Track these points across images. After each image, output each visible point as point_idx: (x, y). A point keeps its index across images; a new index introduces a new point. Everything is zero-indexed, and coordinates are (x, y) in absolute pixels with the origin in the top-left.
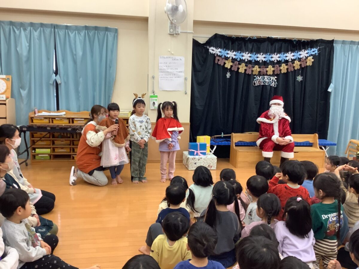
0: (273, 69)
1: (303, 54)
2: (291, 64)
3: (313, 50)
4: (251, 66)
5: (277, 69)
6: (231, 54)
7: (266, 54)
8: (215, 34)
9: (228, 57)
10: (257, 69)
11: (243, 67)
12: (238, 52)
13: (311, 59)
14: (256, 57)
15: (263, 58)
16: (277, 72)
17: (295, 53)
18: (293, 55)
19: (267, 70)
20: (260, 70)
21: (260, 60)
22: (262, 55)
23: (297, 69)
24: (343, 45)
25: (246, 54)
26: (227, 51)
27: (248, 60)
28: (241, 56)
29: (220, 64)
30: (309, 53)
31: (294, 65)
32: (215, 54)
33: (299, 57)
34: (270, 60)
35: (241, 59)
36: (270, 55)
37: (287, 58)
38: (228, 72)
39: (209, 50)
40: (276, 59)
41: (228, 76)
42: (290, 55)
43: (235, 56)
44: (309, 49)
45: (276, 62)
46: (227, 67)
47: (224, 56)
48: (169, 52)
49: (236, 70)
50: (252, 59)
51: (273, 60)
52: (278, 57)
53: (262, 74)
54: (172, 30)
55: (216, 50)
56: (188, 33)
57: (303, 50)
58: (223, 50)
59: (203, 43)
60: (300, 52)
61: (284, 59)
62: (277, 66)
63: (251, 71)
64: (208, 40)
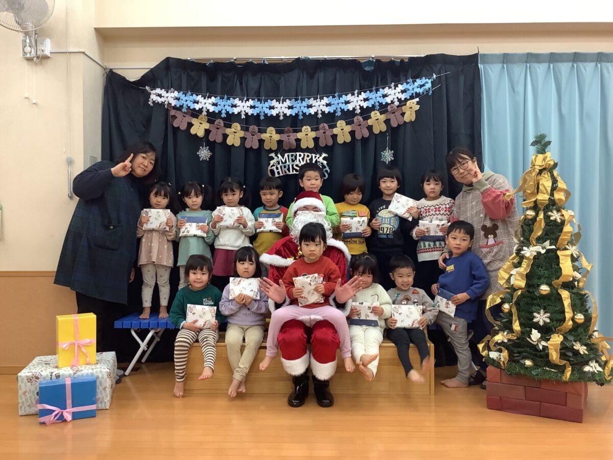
0: (313, 134)
1: (393, 94)
2: (362, 120)
3: (419, 82)
4: (257, 130)
5: (324, 133)
6: (205, 103)
7: (294, 100)
8: (165, 58)
9: (197, 109)
10: (272, 137)
11: (236, 133)
12: (222, 98)
13: (413, 105)
14: (267, 108)
15: (287, 109)
16: (326, 141)
17: (370, 93)
18: (365, 97)
19: (299, 138)
20: (281, 137)
21: (278, 113)
22: (284, 101)
23: (380, 131)
24: (505, 66)
25: (241, 101)
26: (194, 95)
27: (246, 114)
28: (229, 106)
29: (179, 127)
30: (409, 90)
31: (370, 122)
32: (164, 103)
33: (382, 103)
34: (304, 112)
35: (230, 113)
36: (302, 100)
37: (350, 107)
38: (203, 147)
39: (151, 96)
40: (321, 110)
41: (203, 155)
42: (356, 98)
43: (214, 107)
44: (408, 81)
45: (320, 116)
46: (196, 134)
47: (187, 107)
48: (27, 100)
49: (219, 139)
50: (259, 112)
51: (312, 111)
52: (325, 104)
53: (286, 147)
54: (28, 49)
55: (167, 95)
56: (69, 53)
57: (393, 84)
58: (186, 94)
59: (134, 80)
60: (385, 89)
61: (340, 108)
62: (324, 127)
63: (259, 140)
64: (148, 72)
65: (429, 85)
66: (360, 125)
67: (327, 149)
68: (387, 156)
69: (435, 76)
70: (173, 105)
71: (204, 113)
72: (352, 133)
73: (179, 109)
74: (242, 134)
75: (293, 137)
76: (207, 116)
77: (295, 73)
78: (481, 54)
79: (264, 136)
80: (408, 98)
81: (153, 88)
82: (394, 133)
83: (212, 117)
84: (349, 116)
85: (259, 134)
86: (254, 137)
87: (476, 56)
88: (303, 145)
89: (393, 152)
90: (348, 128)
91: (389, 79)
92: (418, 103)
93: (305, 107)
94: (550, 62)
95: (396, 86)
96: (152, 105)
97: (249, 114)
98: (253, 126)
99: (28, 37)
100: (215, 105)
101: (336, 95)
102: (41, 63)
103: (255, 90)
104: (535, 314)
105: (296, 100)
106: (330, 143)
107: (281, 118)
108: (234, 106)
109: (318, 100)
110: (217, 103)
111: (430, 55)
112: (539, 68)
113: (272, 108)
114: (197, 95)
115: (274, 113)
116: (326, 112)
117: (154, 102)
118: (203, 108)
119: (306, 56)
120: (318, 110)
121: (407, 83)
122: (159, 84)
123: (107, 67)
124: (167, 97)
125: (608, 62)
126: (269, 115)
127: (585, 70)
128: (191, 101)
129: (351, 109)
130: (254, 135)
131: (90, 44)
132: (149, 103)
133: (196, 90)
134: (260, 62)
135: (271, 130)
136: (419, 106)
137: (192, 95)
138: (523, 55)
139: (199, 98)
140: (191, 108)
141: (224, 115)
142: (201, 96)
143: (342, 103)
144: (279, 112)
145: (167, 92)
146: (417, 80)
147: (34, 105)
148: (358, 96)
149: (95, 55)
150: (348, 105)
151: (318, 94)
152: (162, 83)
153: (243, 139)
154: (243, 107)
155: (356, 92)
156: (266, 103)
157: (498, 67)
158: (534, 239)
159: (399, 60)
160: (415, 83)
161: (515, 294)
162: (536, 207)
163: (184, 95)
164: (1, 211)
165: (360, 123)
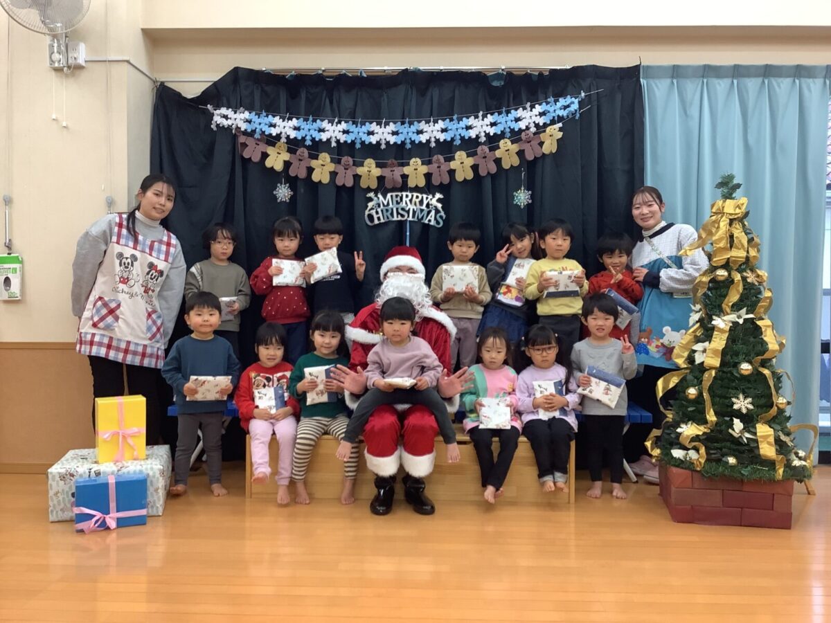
0: (424, 169)
1: (528, 117)
2: (487, 150)
3: (562, 102)
4: (351, 163)
5: (438, 167)
6: (284, 127)
7: (399, 123)
8: (232, 68)
9: (274, 134)
10: (370, 171)
11: (324, 165)
12: (306, 120)
13: (555, 131)
14: (364, 133)
15: (390, 135)
16: (440, 178)
17: (499, 115)
18: (493, 121)
19: (406, 173)
20: (382, 172)
21: (378, 140)
22: (387, 124)
23: (512, 165)
24: (675, 81)
25: (330, 124)
26: (270, 116)
27: (338, 141)
28: (315, 130)
29: (250, 158)
30: (549, 112)
31: (498, 153)
32: (231, 126)
33: (514, 129)
34: (413, 139)
35: (317, 139)
36: (411, 123)
37: (472, 134)
38: (281, 184)
39: (214, 117)
40: (435, 137)
41: (282, 195)
42: (481, 123)
43: (295, 132)
45: (433, 145)
46: (272, 167)
47: (261, 132)
48: (55, 122)
49: (302, 174)
50: (353, 139)
51: (423, 138)
52: (440, 129)
53: (388, 185)
54: (56, 56)
55: (235, 116)
56: (109, 61)
57: (529, 104)
58: (259, 115)
59: (192, 97)
60: (518, 111)
61: (460, 135)
62: (438, 160)
63: (354, 176)
64: (210, 86)
65: (575, 106)
66: (485, 157)
67: (441, 188)
68: (522, 197)
69: (583, 94)
70: (243, 129)
71: (283, 140)
72: (475, 168)
73: (251, 134)
74: (332, 167)
75: (398, 172)
76: (287, 143)
77: (402, 89)
78: (643, 66)
79: (360, 171)
80: (548, 122)
81: (218, 107)
82: (531, 169)
83: (293, 145)
84: (470, 145)
85: (354, 167)
86: (347, 171)
87: (637, 68)
88: (411, 183)
89: (530, 192)
90: (470, 161)
91: (524, 97)
92: (561, 130)
94: (735, 77)
95: (532, 107)
96: (215, 129)
97: (342, 141)
98: (346, 157)
99: (56, 41)
100: (297, 129)
101: (454, 117)
102: (73, 75)
103: (348, 110)
104: (734, 400)
105: (403, 123)
106: (446, 180)
107: (383, 147)
108: (322, 130)
109: (432, 124)
110: (300, 127)
111: (578, 67)
112: (720, 85)
113: (371, 133)
114: (274, 116)
115: (374, 139)
116: (442, 140)
117: (218, 126)
118: (281, 133)
119: (416, 66)
120: (430, 138)
121: (548, 103)
122: (225, 101)
123: (158, 79)
124: (235, 119)
125: (809, 78)
126: (367, 143)
127: (779, 86)
128: (266, 124)
129: (474, 136)
130: (347, 169)
131: (135, 50)
132: (212, 126)
133: (272, 109)
134: (356, 74)
135: (370, 163)
136: (562, 133)
137: (267, 116)
138: (699, 67)
139: (277, 120)
140: (266, 133)
141: (308, 143)
142: (278, 117)
143: (463, 128)
144: (380, 139)
145: (235, 113)
146: (560, 99)
147: (65, 129)
148: (483, 120)
149: (141, 63)
150: (470, 130)
152: (228, 100)
153: (333, 174)
154: (333, 131)
155: (481, 114)
156: (363, 126)
157: (666, 82)
158: (729, 306)
159: (537, 73)
160: (557, 103)
161: (706, 375)
162: (726, 266)
163: (257, 116)
164: (21, 265)
165: (486, 155)
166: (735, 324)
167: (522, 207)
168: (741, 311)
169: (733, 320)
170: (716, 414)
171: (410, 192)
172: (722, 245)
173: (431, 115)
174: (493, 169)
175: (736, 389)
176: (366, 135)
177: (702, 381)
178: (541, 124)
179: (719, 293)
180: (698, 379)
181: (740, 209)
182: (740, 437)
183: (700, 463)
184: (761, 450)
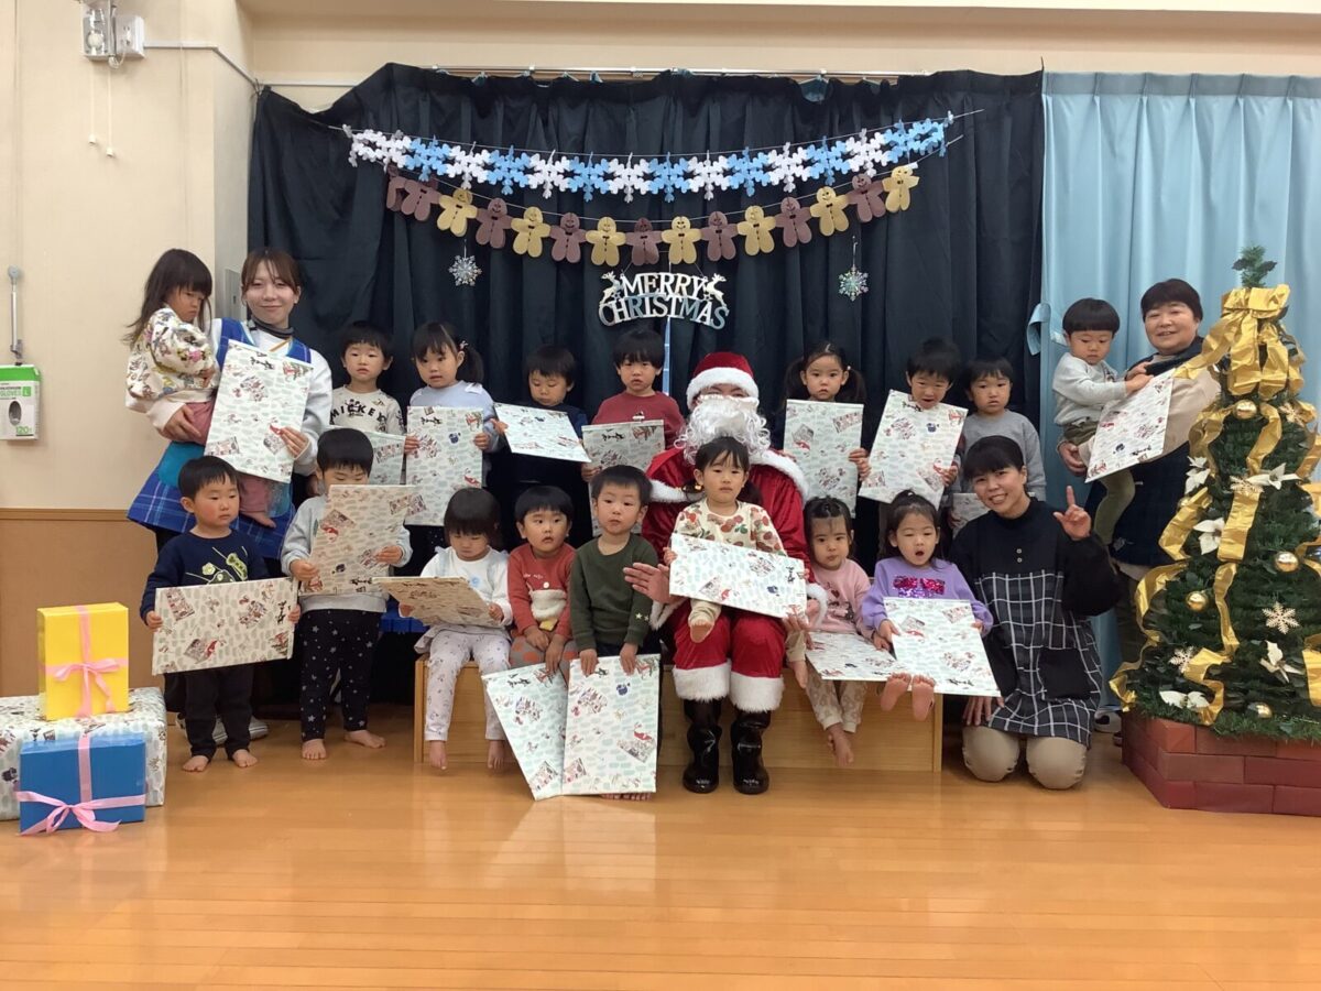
0: (695, 235)
1: (863, 152)
2: (797, 205)
3: (918, 128)
4: (577, 223)
5: (717, 232)
6: (469, 164)
7: (656, 160)
8: (383, 65)
9: (452, 176)
10: (607, 238)
11: (533, 228)
12: (504, 153)
13: (906, 175)
14: (599, 176)
15: (642, 180)
16: (721, 250)
17: (816, 148)
18: (806, 158)
19: (666, 241)
20: (627, 239)
21: (622, 187)
22: (635, 162)
23: (836, 230)
24: (1097, 99)
25: (543, 161)
26: (445, 145)
27: (556, 189)
28: (519, 170)
29: (413, 215)
30: (896, 144)
31: (814, 211)
32: (382, 160)
33: (840, 171)
34: (677, 187)
35: (522, 186)
36: (674, 161)
37: (774, 178)
38: (462, 256)
39: (353, 145)
40: (713, 184)
41: (462, 275)
42: (788, 160)
43: (486, 172)
44: (896, 125)
46: (449, 229)
47: (430, 172)
48: (93, 148)
49: (498, 241)
50: (581, 186)
51: (694, 185)
52: (720, 170)
53: (637, 261)
54: (96, 39)
55: (388, 144)
56: (184, 48)
57: (864, 131)
58: (426, 143)
59: (317, 111)
60: (847, 143)
61: (754, 180)
62: (718, 219)
63: (580, 244)
64: (347, 94)
65: (939, 136)
66: (793, 217)
67: (723, 266)
68: (853, 283)
69: (951, 117)
70: (400, 166)
71: (467, 185)
72: (777, 234)
73: (412, 174)
74: (545, 230)
75: (653, 239)
76: (471, 190)
77: (660, 104)
78: (1048, 74)
79: (592, 236)
80: (896, 161)
81: (359, 128)
82: (868, 236)
83: (483, 193)
84: (770, 196)
85: (581, 231)
86: (571, 237)
87: (1038, 76)
88: (674, 258)
89: (866, 275)
90: (768, 223)
91: (857, 120)
92: (915, 173)
93: (679, 176)
94: (1190, 93)
95: (870, 136)
96: (355, 164)
97: (562, 190)
98: (569, 214)
99: (93, 13)
100: (488, 167)
101: (745, 152)
102: (123, 70)
103: (573, 139)
104: (1267, 612)
105: (661, 161)
107: (629, 198)
108: (529, 171)
109: (708, 162)
110: (493, 164)
111: (944, 73)
112: (1168, 106)
113: (609, 177)
114: (451, 146)
115: (614, 187)
116: (724, 188)
117: (359, 158)
118: (463, 173)
119: (682, 68)
120: (705, 184)
121: (894, 130)
122: (371, 119)
123: (260, 82)
124: (388, 149)
125: (1309, 97)
126: (603, 192)
127: (1261, 110)
128: (439, 159)
129: (776, 183)
130: (571, 234)
131: (225, 31)
132: (350, 160)
133: (448, 135)
134: (585, 78)
135: (607, 223)
136: (918, 179)
137: (440, 145)
138: (1135, 77)
139: (456, 152)
140: (439, 173)
141: (507, 190)
142: (459, 147)
144: (625, 187)
145: (388, 139)
146: (915, 124)
147: (110, 160)
148: (790, 156)
149: (235, 54)
150: (770, 173)
151: (707, 149)
152: (376, 117)
153: (548, 242)
154: (548, 173)
155: (787, 146)
156: (597, 165)
157: (1084, 99)
158: (1257, 460)
159: (878, 83)
160: (910, 130)
161: (1220, 573)
162: (1253, 395)
163: (424, 145)
164: (38, 383)
165: (794, 213)
166: (1268, 489)
167: (853, 299)
168: (1277, 469)
169: (1265, 483)
170: (1238, 634)
171: (672, 272)
172: (1247, 361)
173: (707, 147)
174: (806, 236)
175: (1270, 594)
176: (601, 179)
177: (1213, 581)
178: (884, 164)
179: (1240, 440)
180: (1205, 579)
181: (1276, 302)
182: (1278, 672)
183: (1212, 714)
184: (1311, 692)
